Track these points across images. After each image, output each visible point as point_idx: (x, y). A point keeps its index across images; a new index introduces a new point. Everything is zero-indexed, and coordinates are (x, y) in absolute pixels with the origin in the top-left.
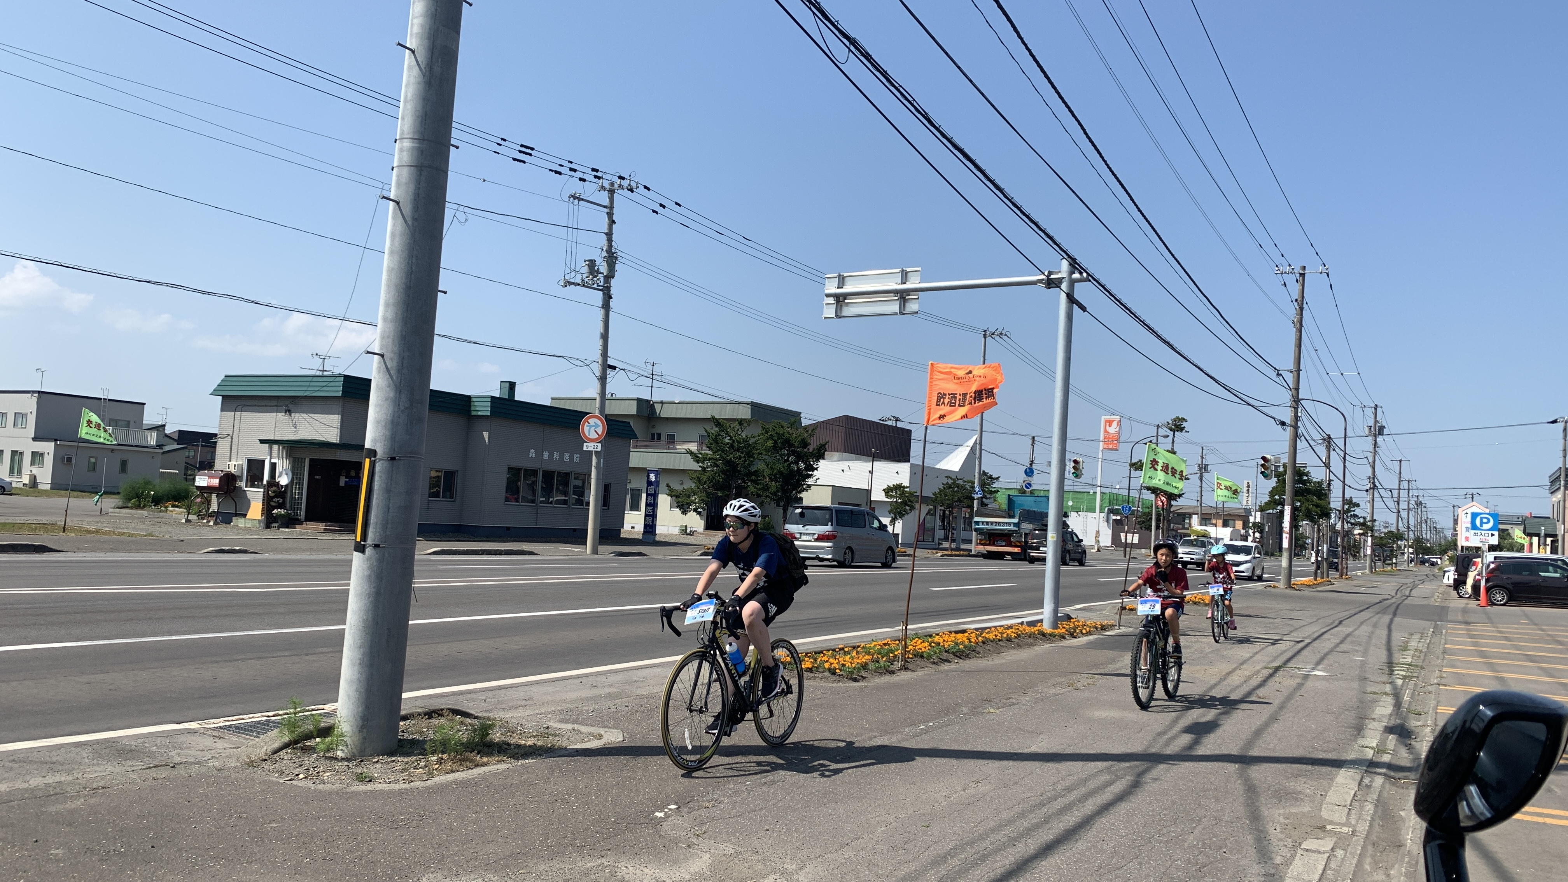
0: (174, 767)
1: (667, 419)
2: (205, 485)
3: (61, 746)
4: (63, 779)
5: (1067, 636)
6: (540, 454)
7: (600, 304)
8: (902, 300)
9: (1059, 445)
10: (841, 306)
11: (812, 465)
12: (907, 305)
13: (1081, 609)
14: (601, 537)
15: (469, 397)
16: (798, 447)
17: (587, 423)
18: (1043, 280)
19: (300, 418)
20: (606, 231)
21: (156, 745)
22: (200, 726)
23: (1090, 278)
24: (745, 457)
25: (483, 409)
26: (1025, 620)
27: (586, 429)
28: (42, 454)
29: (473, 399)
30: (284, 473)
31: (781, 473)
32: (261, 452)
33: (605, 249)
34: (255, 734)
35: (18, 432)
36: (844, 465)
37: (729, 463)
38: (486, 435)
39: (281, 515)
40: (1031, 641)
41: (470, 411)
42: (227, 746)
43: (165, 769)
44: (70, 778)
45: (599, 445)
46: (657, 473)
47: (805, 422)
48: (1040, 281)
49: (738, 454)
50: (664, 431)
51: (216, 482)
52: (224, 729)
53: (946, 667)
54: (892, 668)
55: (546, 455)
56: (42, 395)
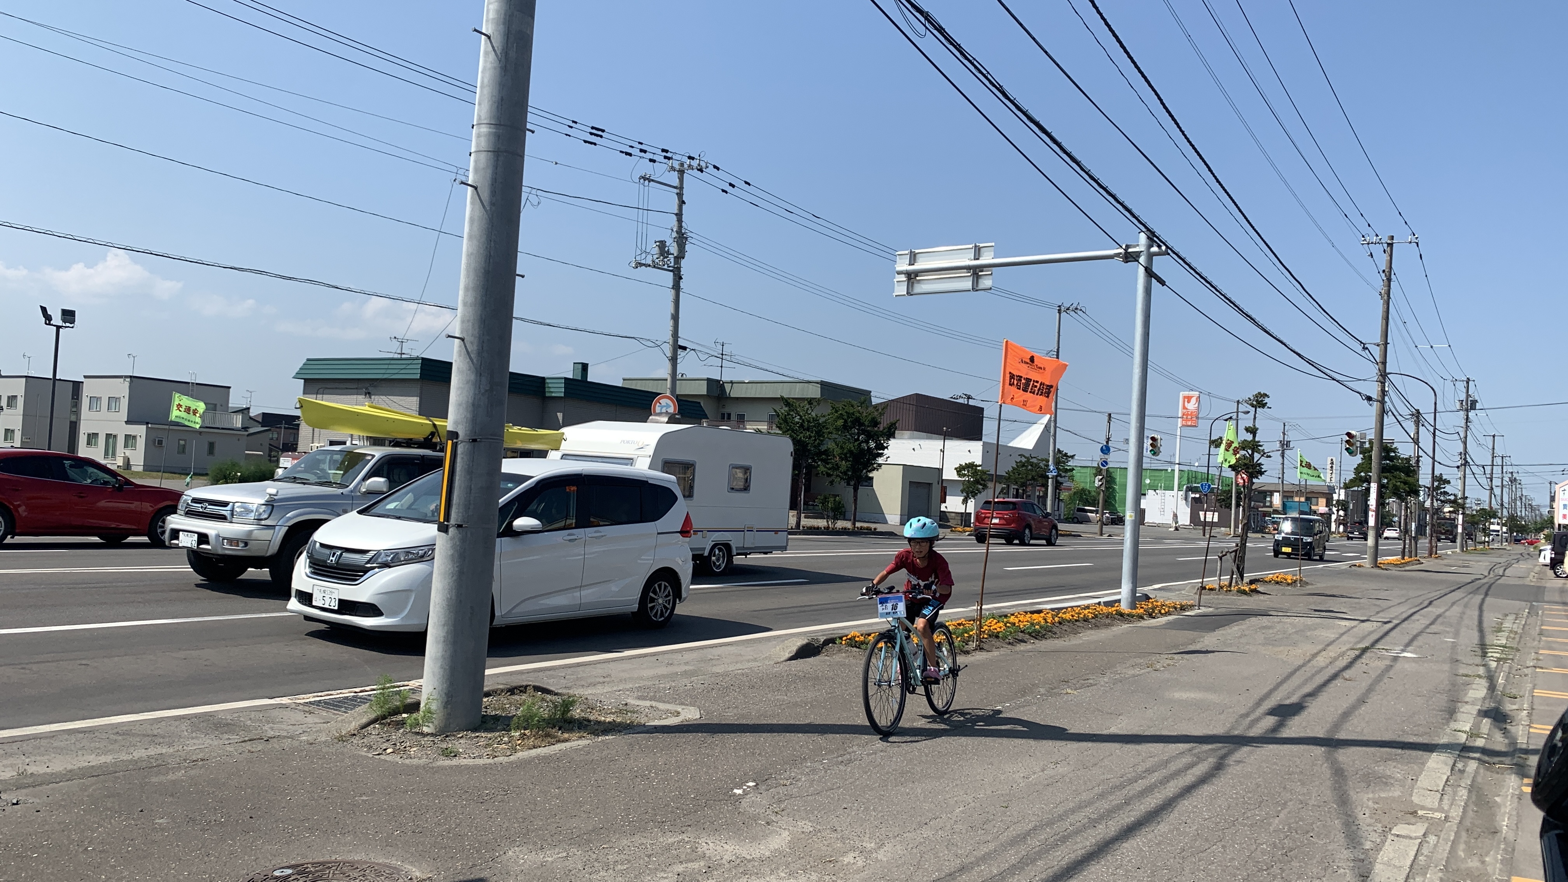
0: (268, 740)
1: (737, 398)
3: (162, 719)
4: (164, 751)
5: (1145, 617)
7: (671, 284)
8: (975, 276)
9: (1137, 422)
10: (913, 283)
11: (882, 444)
12: (980, 281)
13: (1159, 589)
15: (543, 379)
16: (868, 426)
17: (658, 404)
18: (1121, 253)
19: (380, 399)
20: (676, 211)
21: (250, 719)
22: (291, 701)
23: (1169, 251)
24: (815, 437)
25: (557, 391)
26: (1102, 600)
27: (657, 409)
28: (134, 437)
29: (548, 381)
31: (851, 452)
33: (675, 230)
34: (343, 709)
35: (112, 415)
36: (915, 443)
37: (798, 442)
38: (559, 415)
40: (1108, 621)
41: (544, 392)
42: (317, 721)
43: (260, 743)
44: (171, 750)
47: (875, 401)
48: (1118, 255)
49: (808, 433)
50: (734, 410)
52: (313, 704)
53: (1022, 647)
54: (967, 648)
56: (133, 379)
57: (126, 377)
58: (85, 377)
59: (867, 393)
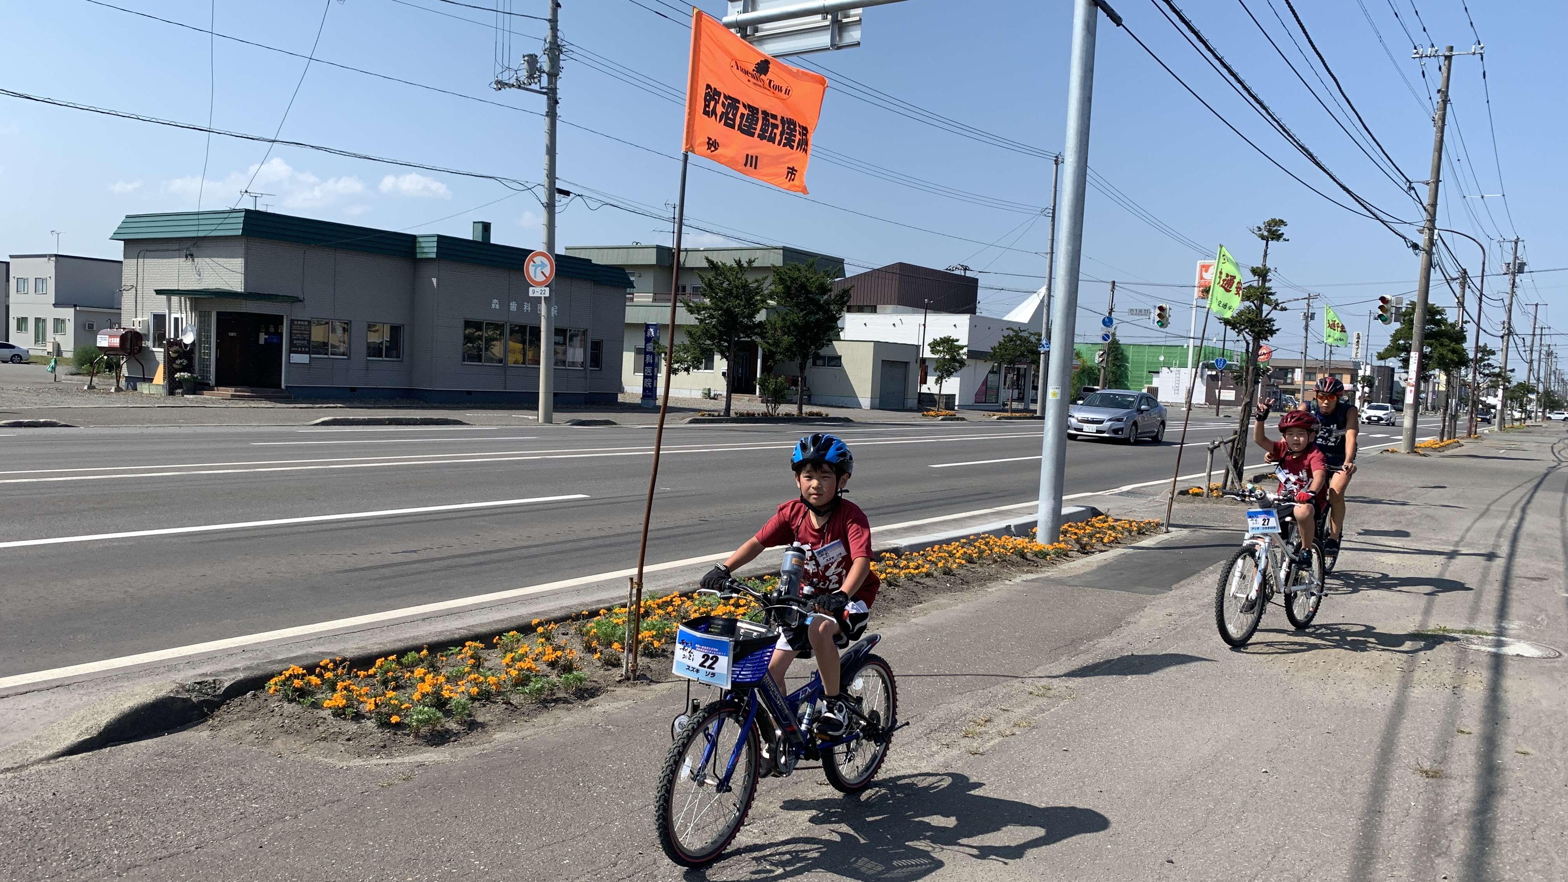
1: (692, 269)
2: (106, 345)
6: (505, 305)
7: (544, 111)
8: (836, 26)
11: (837, 317)
13: (1128, 493)
14: (555, 403)
15: (414, 238)
19: (204, 263)
20: (550, 17)
25: (430, 250)
27: (531, 270)
28: (63, 321)
29: (420, 239)
30: (189, 329)
31: (794, 324)
32: (160, 305)
33: (548, 40)
35: (40, 298)
36: (896, 318)
37: (728, 312)
38: (434, 280)
39: (185, 379)
41: (414, 253)
45: (547, 289)
46: (656, 327)
50: (690, 282)
51: (116, 342)
55: (513, 306)
56: (60, 259)
57: (51, 256)
58: (11, 257)
59: (840, 262)
